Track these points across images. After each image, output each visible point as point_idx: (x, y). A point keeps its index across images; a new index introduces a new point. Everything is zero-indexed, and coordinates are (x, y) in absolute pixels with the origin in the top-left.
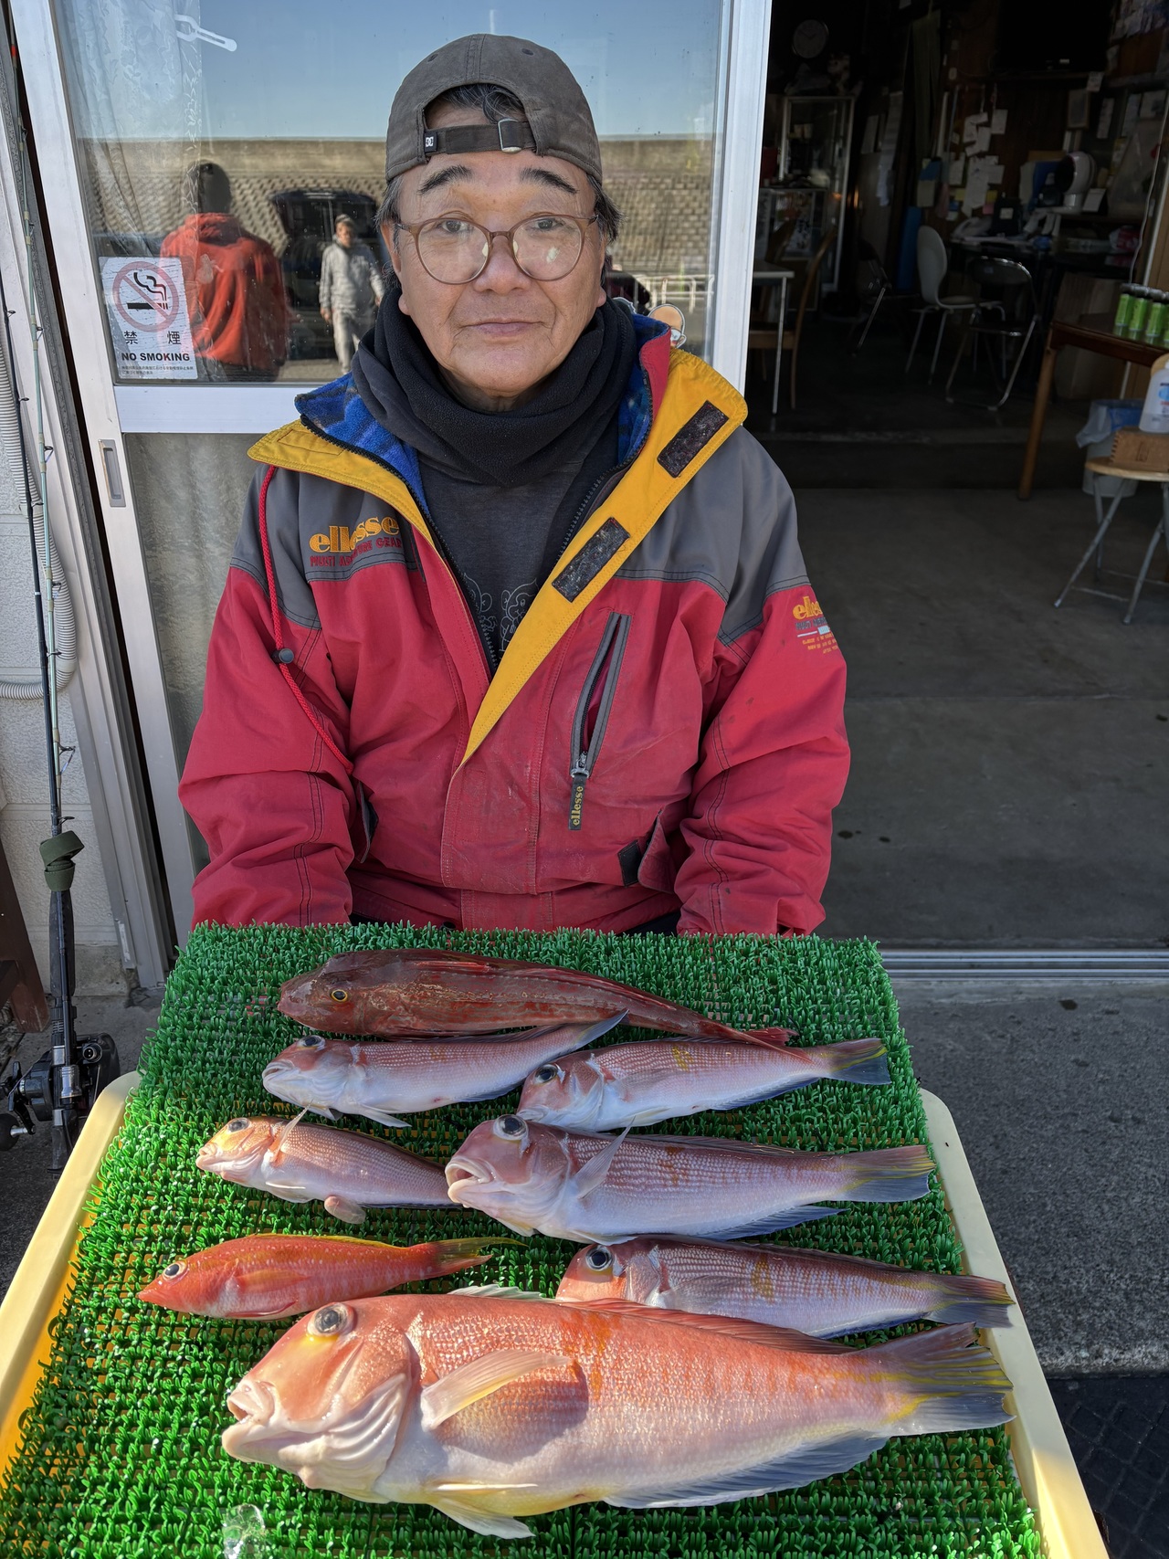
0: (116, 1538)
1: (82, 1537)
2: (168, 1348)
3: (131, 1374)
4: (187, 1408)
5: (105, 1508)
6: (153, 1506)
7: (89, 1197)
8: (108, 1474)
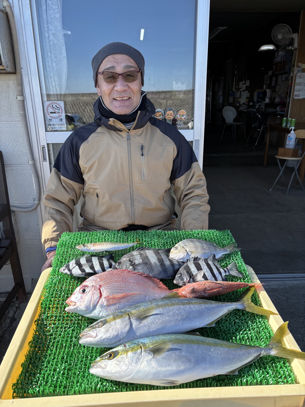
0: (56, 365)
1: (48, 365)
2: (66, 324)
3: (57, 331)
4: (71, 338)
5: (53, 359)
6: (65, 358)
7: (42, 292)
8: (53, 352)
